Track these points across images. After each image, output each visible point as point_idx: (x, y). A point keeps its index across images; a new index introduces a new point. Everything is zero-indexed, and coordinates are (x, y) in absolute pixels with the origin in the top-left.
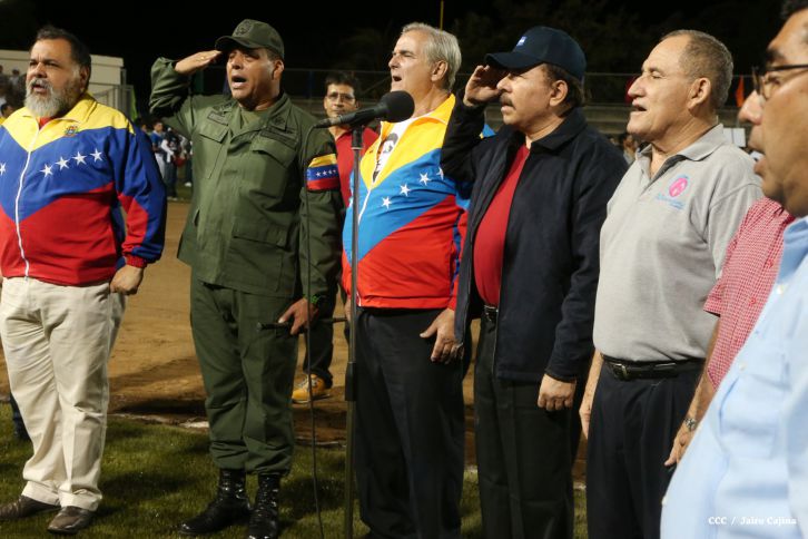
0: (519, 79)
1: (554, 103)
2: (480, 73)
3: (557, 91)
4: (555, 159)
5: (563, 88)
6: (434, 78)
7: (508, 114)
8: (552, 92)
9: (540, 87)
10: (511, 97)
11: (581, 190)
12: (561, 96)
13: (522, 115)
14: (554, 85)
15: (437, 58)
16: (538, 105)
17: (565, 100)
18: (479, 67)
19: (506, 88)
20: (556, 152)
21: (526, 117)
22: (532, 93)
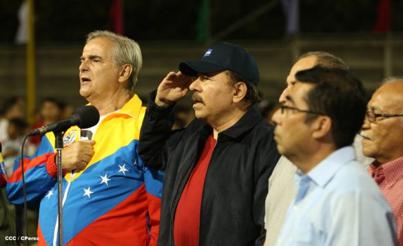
0: (208, 81)
1: (236, 100)
2: (172, 78)
3: (238, 90)
4: (238, 145)
5: (243, 88)
6: (122, 79)
7: (199, 109)
8: (234, 91)
9: (225, 88)
10: (201, 95)
11: (260, 170)
12: (242, 94)
13: (210, 109)
14: (236, 85)
15: (122, 62)
16: (223, 101)
17: (244, 98)
18: (171, 73)
19: (197, 88)
20: (238, 140)
21: (214, 112)
22: (218, 92)
